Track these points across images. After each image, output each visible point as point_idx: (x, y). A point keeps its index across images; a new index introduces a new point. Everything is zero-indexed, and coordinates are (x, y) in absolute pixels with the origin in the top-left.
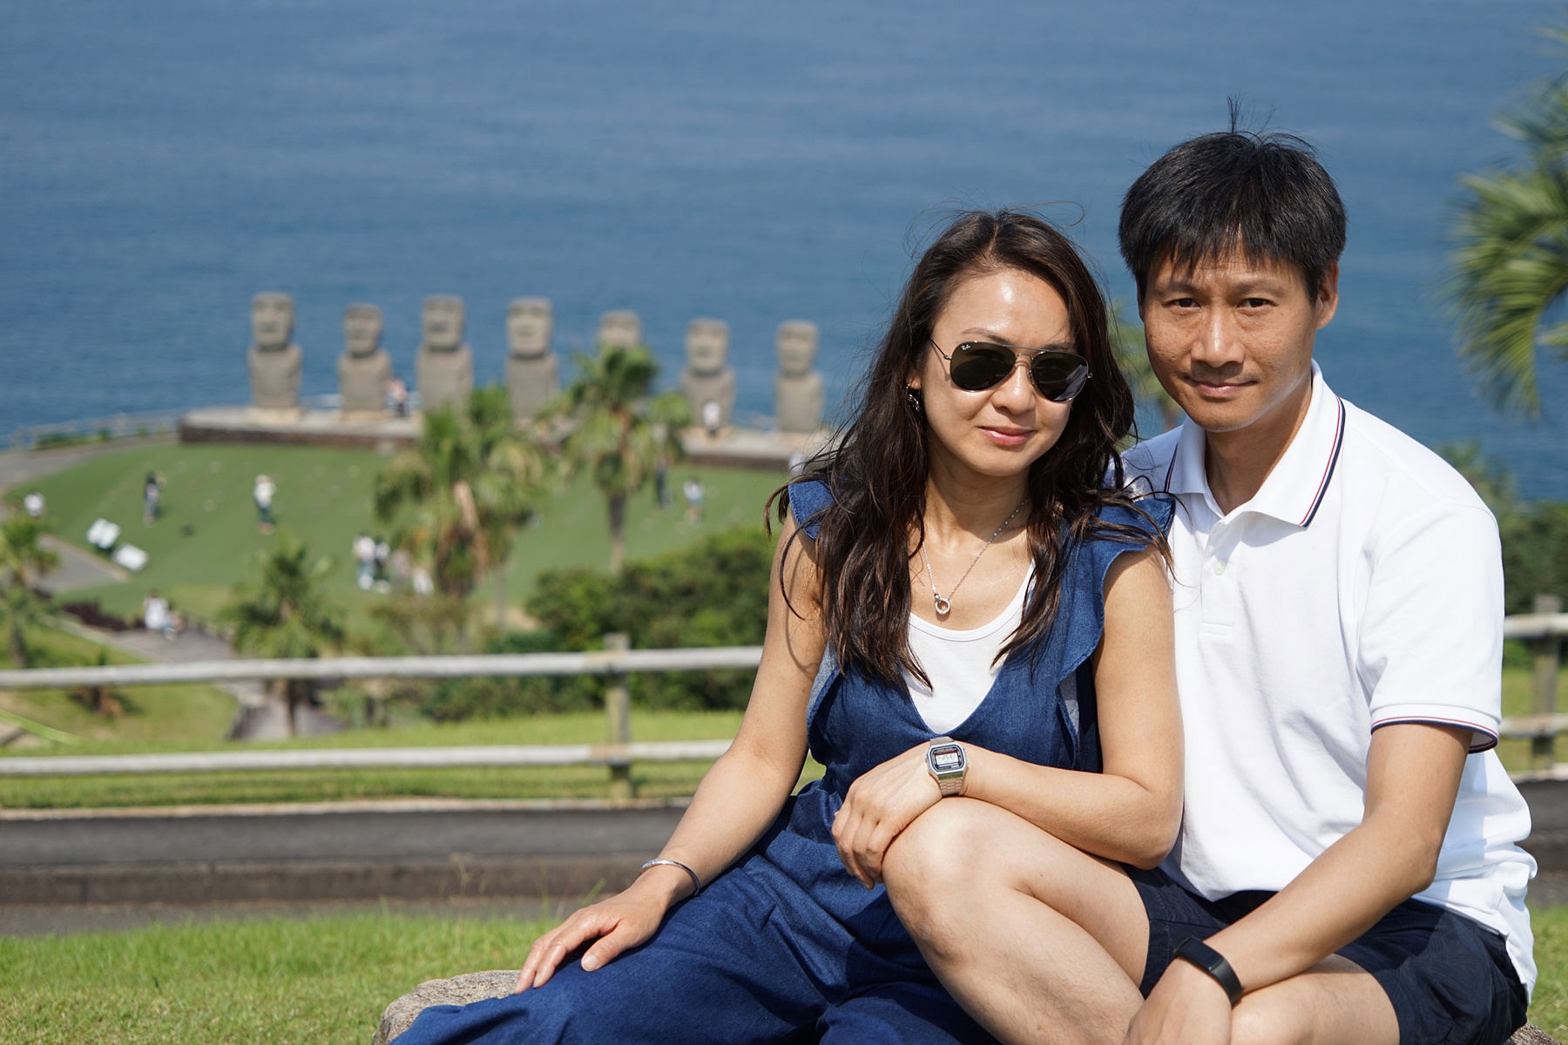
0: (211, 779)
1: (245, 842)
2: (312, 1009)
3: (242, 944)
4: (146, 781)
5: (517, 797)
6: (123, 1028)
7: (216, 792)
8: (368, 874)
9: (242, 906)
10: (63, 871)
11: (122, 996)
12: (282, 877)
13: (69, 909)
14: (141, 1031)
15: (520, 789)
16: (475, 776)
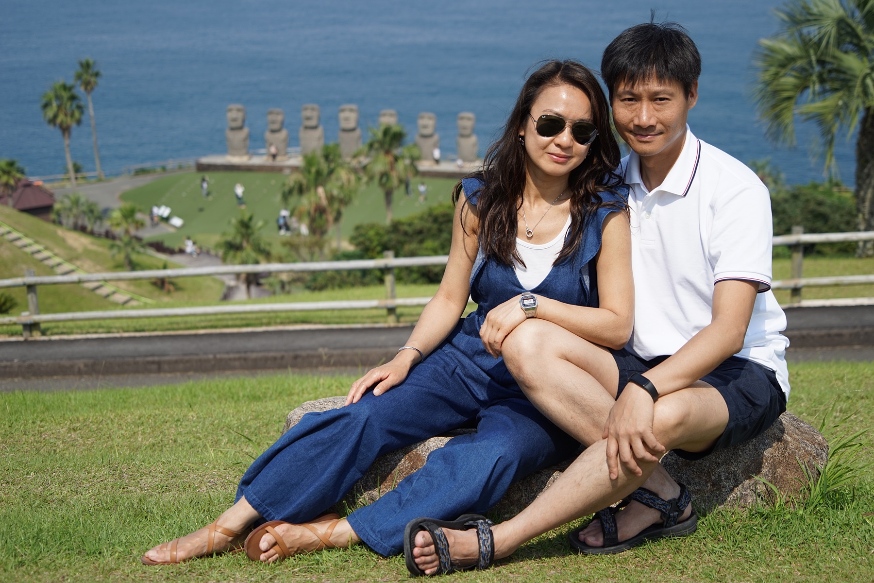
0: (213, 317)
1: (228, 344)
2: (258, 416)
3: (228, 389)
4: (185, 319)
5: (347, 323)
6: (176, 426)
7: (215, 323)
8: (282, 358)
9: (228, 373)
10: (150, 359)
11: (176, 412)
12: (245, 359)
13: (153, 375)
15: (348, 319)
16: (328, 314)
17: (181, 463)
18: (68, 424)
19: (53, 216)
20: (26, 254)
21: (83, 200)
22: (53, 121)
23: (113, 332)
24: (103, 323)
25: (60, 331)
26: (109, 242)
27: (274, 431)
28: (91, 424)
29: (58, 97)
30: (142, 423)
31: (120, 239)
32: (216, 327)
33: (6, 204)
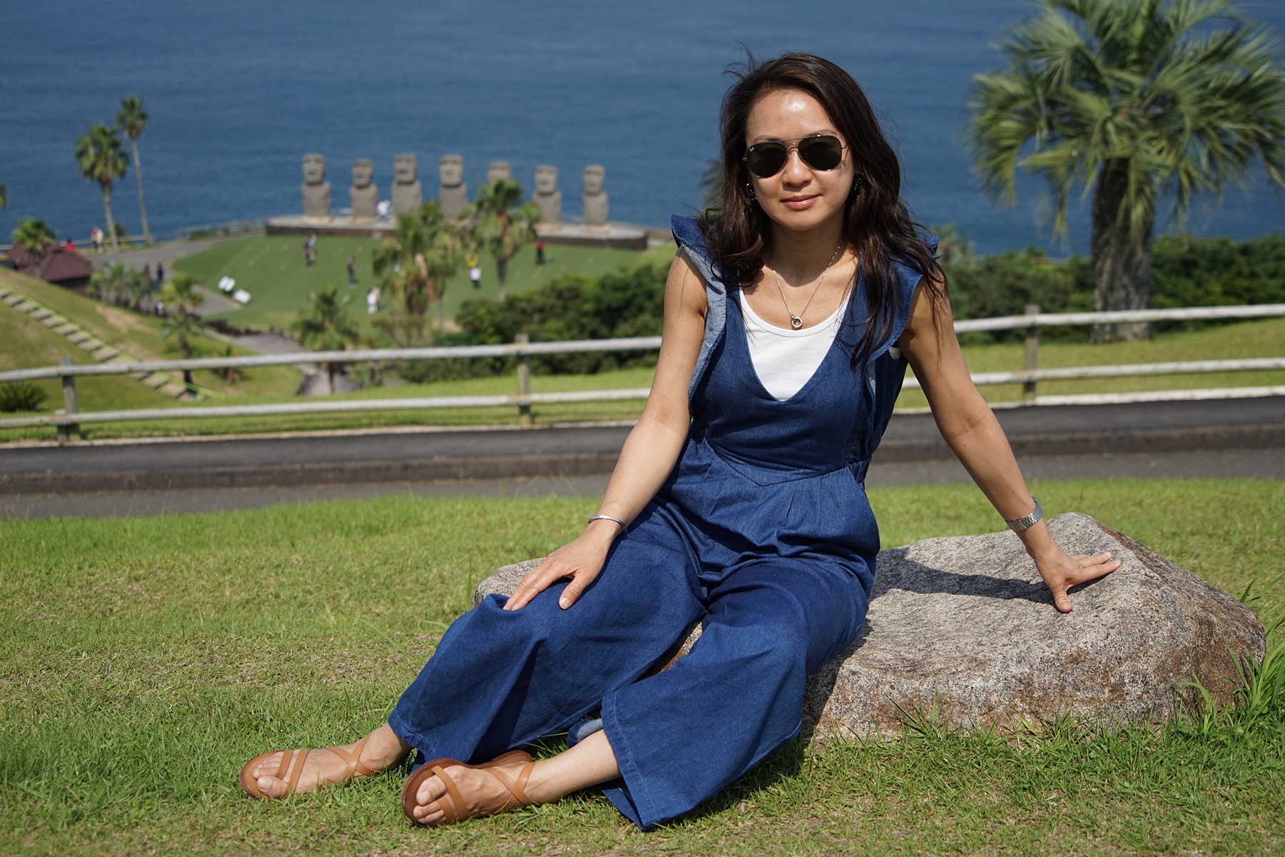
0: (300, 417)
1: (320, 451)
2: (387, 559)
3: (334, 516)
4: (263, 419)
5: (469, 424)
6: (277, 574)
7: (302, 425)
8: (388, 468)
9: (320, 487)
10: (220, 469)
11: (273, 553)
12: (341, 470)
13: (224, 490)
14: (287, 575)
15: (471, 420)
16: (445, 413)
17: (295, 637)
18: (128, 570)
19: (90, 289)
20: (57, 335)
21: (127, 269)
22: (90, 172)
23: (172, 436)
24: (160, 424)
25: (105, 434)
26: (160, 321)
27: (412, 581)
28: (159, 571)
29: (96, 143)
30: (230, 570)
31: (175, 318)
32: (303, 429)
33: (32, 274)
